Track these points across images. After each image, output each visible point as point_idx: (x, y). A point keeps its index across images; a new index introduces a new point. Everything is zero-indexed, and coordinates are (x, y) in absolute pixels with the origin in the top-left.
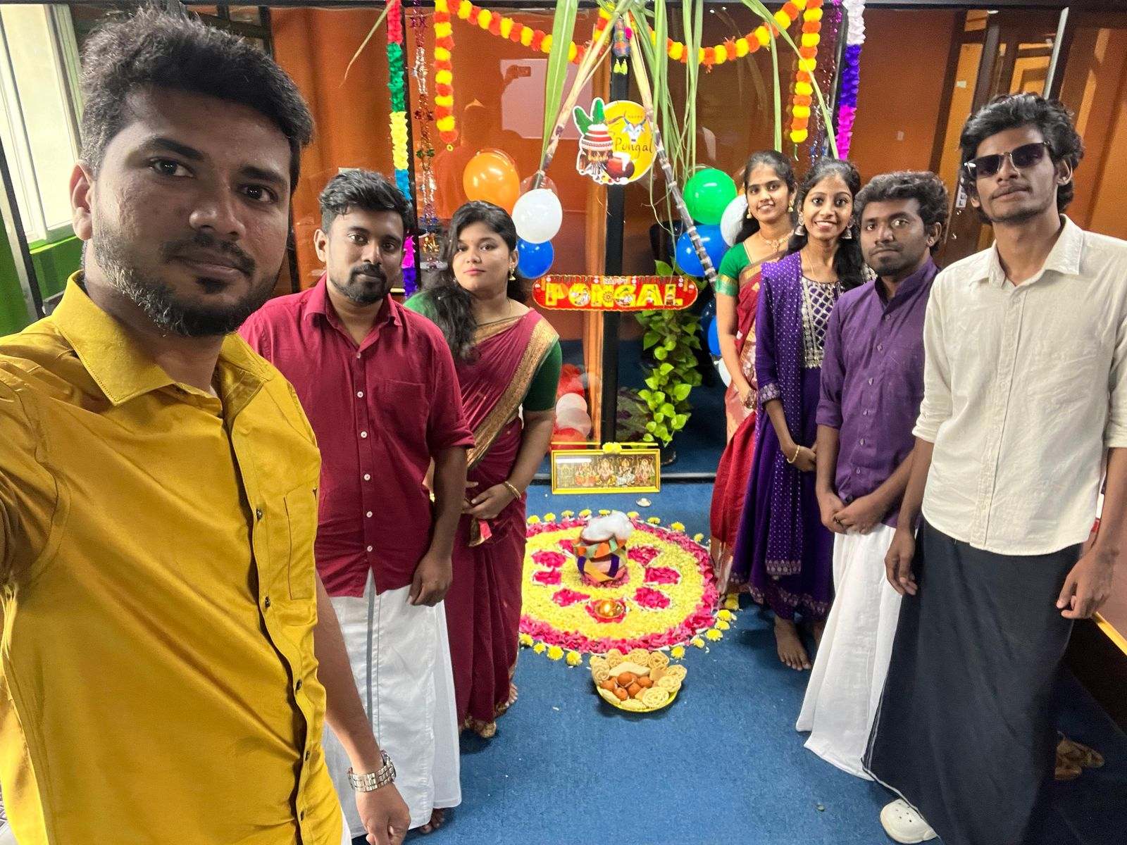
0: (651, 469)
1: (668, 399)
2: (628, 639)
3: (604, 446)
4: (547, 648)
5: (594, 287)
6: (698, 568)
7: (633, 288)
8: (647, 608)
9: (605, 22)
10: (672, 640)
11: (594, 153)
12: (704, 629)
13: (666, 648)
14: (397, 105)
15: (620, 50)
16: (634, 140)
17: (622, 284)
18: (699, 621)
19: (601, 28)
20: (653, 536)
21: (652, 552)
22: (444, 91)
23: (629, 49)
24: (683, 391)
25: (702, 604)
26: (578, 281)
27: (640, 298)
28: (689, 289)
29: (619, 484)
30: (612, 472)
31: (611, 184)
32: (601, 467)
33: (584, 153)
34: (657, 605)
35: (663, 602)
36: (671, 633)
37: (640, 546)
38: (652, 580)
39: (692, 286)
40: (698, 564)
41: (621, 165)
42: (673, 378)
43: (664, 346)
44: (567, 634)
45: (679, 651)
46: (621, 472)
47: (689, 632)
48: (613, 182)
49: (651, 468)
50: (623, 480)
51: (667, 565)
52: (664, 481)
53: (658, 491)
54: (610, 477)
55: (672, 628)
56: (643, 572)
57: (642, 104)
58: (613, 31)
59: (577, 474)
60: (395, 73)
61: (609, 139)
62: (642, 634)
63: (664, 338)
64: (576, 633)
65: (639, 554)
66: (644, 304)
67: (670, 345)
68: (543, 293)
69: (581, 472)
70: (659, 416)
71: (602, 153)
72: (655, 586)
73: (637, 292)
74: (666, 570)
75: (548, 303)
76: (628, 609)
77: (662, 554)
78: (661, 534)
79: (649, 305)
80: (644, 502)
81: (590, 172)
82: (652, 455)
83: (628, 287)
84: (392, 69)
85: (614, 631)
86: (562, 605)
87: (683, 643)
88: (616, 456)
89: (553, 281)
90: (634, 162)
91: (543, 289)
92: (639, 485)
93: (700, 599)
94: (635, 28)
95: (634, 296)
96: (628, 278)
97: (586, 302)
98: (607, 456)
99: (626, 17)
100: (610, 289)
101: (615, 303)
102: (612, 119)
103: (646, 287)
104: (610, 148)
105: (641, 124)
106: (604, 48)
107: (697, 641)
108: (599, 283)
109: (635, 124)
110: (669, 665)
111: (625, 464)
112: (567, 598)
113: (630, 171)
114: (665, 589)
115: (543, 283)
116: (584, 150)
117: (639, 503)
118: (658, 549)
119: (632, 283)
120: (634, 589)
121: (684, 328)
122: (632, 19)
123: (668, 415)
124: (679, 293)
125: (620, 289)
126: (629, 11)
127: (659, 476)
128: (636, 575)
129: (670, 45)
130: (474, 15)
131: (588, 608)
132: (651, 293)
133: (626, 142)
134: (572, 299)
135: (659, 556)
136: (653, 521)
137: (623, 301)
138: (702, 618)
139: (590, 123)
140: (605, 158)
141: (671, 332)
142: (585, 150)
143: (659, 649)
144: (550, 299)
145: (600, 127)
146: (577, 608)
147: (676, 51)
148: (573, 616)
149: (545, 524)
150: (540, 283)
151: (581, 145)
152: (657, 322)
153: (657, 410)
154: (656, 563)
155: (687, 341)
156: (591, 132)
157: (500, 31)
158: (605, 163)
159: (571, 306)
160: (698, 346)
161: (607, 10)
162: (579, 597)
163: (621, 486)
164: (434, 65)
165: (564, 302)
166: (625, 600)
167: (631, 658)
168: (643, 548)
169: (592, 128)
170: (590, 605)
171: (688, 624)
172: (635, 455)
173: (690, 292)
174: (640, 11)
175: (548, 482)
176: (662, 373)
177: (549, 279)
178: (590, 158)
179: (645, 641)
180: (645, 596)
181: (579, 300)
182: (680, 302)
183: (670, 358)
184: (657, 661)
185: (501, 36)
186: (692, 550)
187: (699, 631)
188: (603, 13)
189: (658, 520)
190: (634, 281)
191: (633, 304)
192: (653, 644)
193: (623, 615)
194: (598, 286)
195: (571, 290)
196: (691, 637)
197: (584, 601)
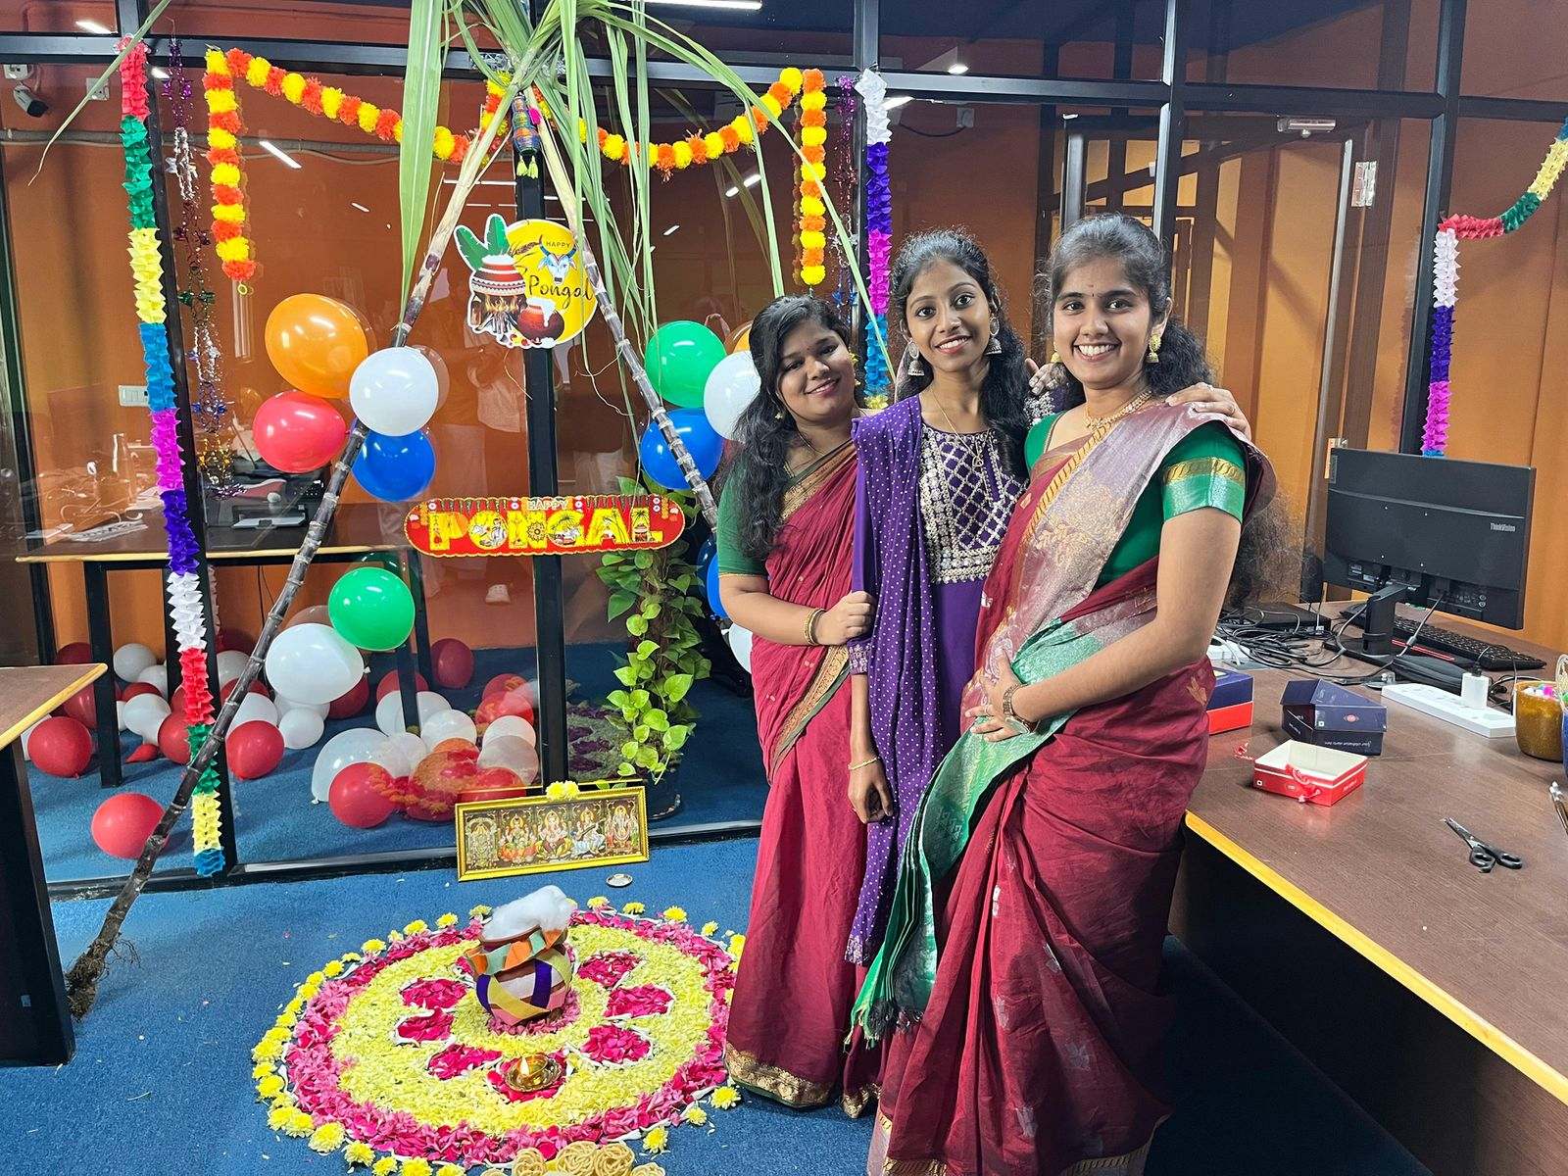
0: (630, 824)
1: (655, 701)
2: (563, 1125)
3: (548, 789)
4: (399, 1163)
5: (511, 515)
6: (704, 981)
7: (578, 516)
8: (606, 1063)
9: (497, 100)
10: (646, 1118)
11: (494, 299)
12: (706, 1090)
13: (635, 1135)
14: (140, 216)
15: (523, 140)
16: (558, 280)
17: (560, 508)
18: (699, 1074)
19: (492, 110)
20: (630, 935)
21: (626, 962)
22: (227, 197)
23: (537, 140)
24: (678, 686)
25: (705, 1042)
26: (484, 507)
27: (591, 532)
28: (670, 514)
29: (576, 852)
30: (564, 833)
31: (527, 348)
32: (544, 827)
33: (477, 299)
34: (626, 1056)
35: (637, 1048)
36: (644, 1105)
37: (605, 954)
38: (621, 1011)
39: (674, 511)
40: (704, 975)
41: (542, 317)
42: (662, 667)
43: (641, 614)
44: (444, 1131)
45: (656, 1138)
46: (580, 830)
47: (678, 1097)
48: (531, 345)
49: (632, 821)
50: (585, 845)
51: (651, 981)
52: (654, 842)
53: (644, 859)
54: (561, 842)
55: (648, 1093)
56: (604, 998)
57: (566, 224)
58: (510, 113)
59: (502, 842)
60: (134, 165)
61: (519, 277)
62: (591, 1113)
63: (639, 600)
64: (462, 1126)
65: (601, 968)
66: (598, 541)
67: (651, 611)
68: (425, 530)
69: (510, 838)
70: (642, 732)
71: (508, 299)
72: (625, 1021)
73: (586, 522)
74: (648, 990)
75: (433, 546)
76: (569, 1069)
77: (642, 963)
78: (644, 931)
79: (608, 543)
80: (619, 880)
81: (490, 329)
82: (631, 797)
83: (570, 513)
84: (129, 159)
85: (538, 1114)
86: (443, 1077)
87: (666, 1122)
88: (569, 804)
89: (439, 509)
90: (561, 313)
91: (424, 523)
92: (612, 853)
93: (706, 1035)
94: (545, 110)
95: (581, 529)
96: (569, 499)
97: (501, 542)
98: (554, 806)
99: (529, 92)
100: (539, 517)
101: (549, 542)
102: (520, 246)
103: (599, 513)
104: (520, 291)
105: (569, 256)
106: (498, 138)
107: (694, 1114)
108: (520, 509)
109: (559, 255)
110: (635, 1165)
111: (587, 817)
112: (455, 1062)
113: (557, 326)
114: (643, 1026)
115: (423, 511)
116: (477, 294)
117: (611, 883)
118: (637, 956)
119: (575, 508)
120: (586, 1031)
121: (671, 582)
122: (540, 97)
123: (657, 727)
124: (656, 522)
125: (555, 518)
126: (533, 84)
127: (645, 834)
128: (593, 1005)
129: (602, 138)
130: (274, 81)
131: (493, 1076)
132: (608, 524)
133: (546, 281)
134: (476, 539)
135: (638, 967)
136: (632, 908)
137: (562, 537)
138: (704, 1069)
139: (486, 253)
140: (513, 307)
141: (652, 590)
142: (481, 295)
143: (620, 1139)
144: (438, 540)
145: (503, 260)
146: (474, 1080)
147: (614, 146)
148: (462, 1095)
149: (438, 932)
150: (417, 512)
151: (473, 288)
152: (627, 575)
153: (639, 721)
154: (629, 981)
155: (678, 604)
156: (487, 266)
157: (321, 107)
158: (514, 315)
159: (476, 550)
160: (699, 612)
161: (499, 83)
162: (478, 1057)
163: (581, 855)
164: (207, 155)
165: (463, 544)
166: (566, 1053)
167: (562, 1164)
168: (610, 956)
169: (487, 260)
170: (498, 1070)
171: (678, 1083)
172: (604, 800)
173: (672, 519)
174: (551, 87)
175: (451, 862)
176: (641, 657)
177: (433, 506)
178: (488, 307)
179: (595, 1126)
180: (605, 1040)
181: (485, 539)
182: (658, 536)
183: (653, 631)
184: (611, 1161)
185: (323, 114)
186: (694, 952)
187: (697, 1094)
188: (493, 88)
189: (640, 907)
190: (579, 504)
191: (580, 542)
192: (610, 1130)
193: (560, 1081)
194: (519, 514)
195: (472, 522)
196: (681, 1107)
197: (488, 1064)
